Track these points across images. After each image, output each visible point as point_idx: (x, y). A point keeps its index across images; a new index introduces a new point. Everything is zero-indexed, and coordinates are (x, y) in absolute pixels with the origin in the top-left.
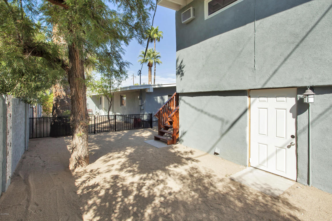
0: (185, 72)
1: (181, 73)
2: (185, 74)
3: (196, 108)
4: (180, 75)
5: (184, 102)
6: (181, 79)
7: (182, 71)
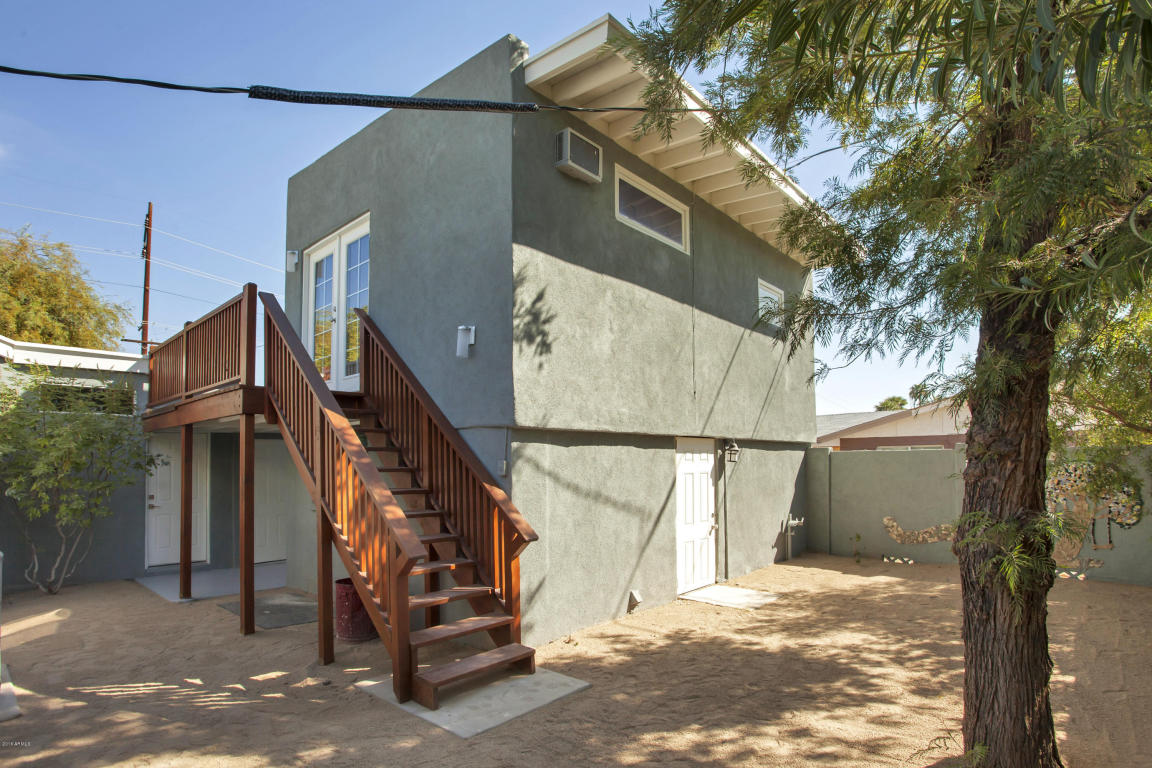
0: (555, 339)
1: (539, 339)
2: (555, 348)
3: (576, 489)
4: (534, 347)
5: (537, 467)
6: (541, 366)
7: (544, 334)
